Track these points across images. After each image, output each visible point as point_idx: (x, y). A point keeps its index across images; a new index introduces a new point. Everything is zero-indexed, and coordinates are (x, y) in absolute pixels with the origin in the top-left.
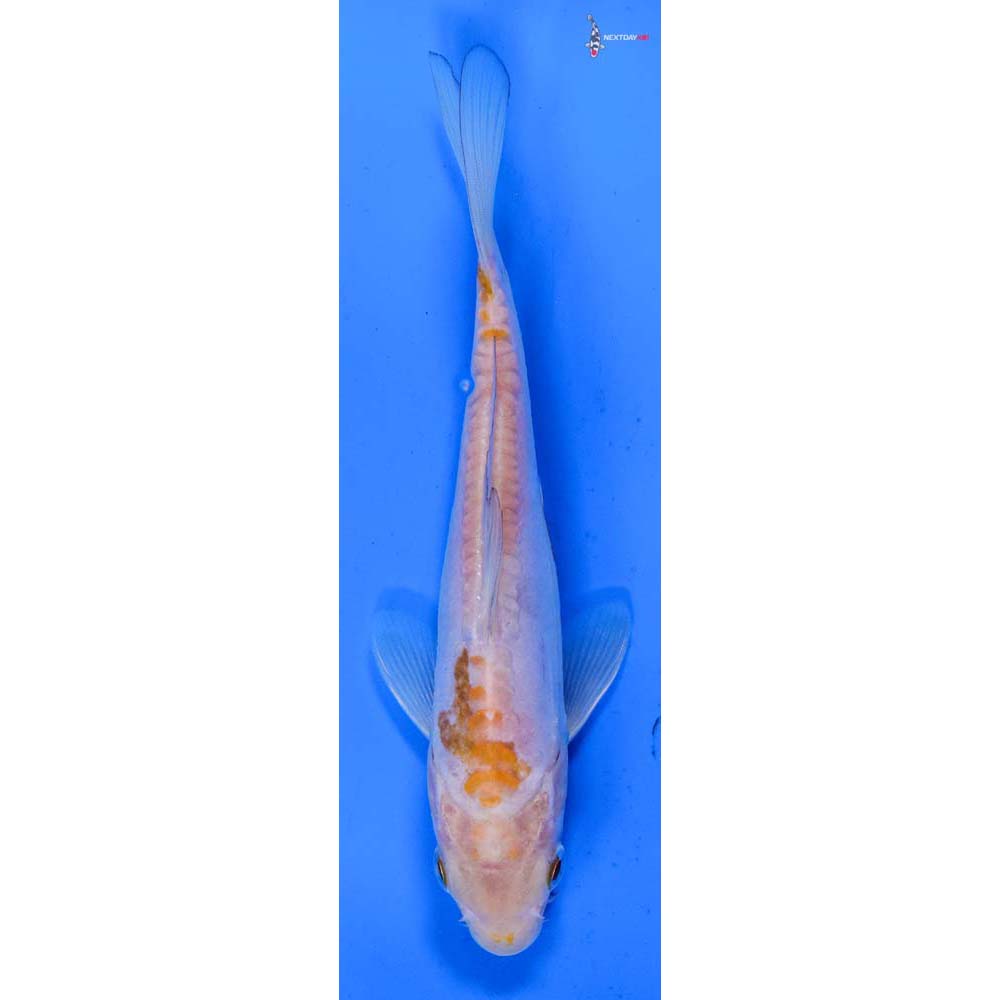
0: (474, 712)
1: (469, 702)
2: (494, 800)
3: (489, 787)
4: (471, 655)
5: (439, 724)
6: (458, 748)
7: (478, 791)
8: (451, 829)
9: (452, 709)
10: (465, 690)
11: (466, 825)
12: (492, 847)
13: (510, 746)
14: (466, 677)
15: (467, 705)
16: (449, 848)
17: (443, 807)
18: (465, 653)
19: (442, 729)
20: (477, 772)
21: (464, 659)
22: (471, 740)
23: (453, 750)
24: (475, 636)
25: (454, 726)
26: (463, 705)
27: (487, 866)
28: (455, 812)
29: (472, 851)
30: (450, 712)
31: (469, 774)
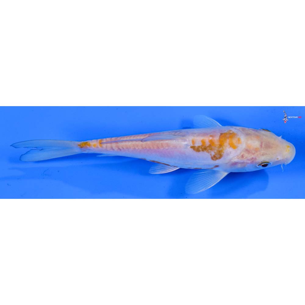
0: (209, 144)
1: (207, 146)
2: (239, 140)
3: (234, 141)
4: (192, 145)
5: (215, 160)
6: (222, 151)
7: (236, 144)
8: (249, 157)
9: (210, 153)
10: (203, 147)
11: (248, 151)
12: (255, 143)
13: (221, 134)
14: (199, 147)
15: (208, 147)
16: (255, 159)
17: (242, 159)
18: (192, 147)
19: (217, 159)
20: (229, 144)
21: (193, 147)
22: (219, 145)
23: (222, 153)
24: (186, 143)
25: (215, 152)
26: (208, 148)
27: (261, 146)
28: (243, 154)
29: (256, 150)
30: (211, 155)
31: (230, 146)
